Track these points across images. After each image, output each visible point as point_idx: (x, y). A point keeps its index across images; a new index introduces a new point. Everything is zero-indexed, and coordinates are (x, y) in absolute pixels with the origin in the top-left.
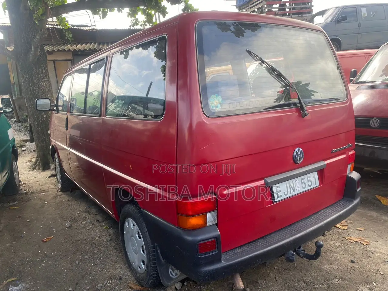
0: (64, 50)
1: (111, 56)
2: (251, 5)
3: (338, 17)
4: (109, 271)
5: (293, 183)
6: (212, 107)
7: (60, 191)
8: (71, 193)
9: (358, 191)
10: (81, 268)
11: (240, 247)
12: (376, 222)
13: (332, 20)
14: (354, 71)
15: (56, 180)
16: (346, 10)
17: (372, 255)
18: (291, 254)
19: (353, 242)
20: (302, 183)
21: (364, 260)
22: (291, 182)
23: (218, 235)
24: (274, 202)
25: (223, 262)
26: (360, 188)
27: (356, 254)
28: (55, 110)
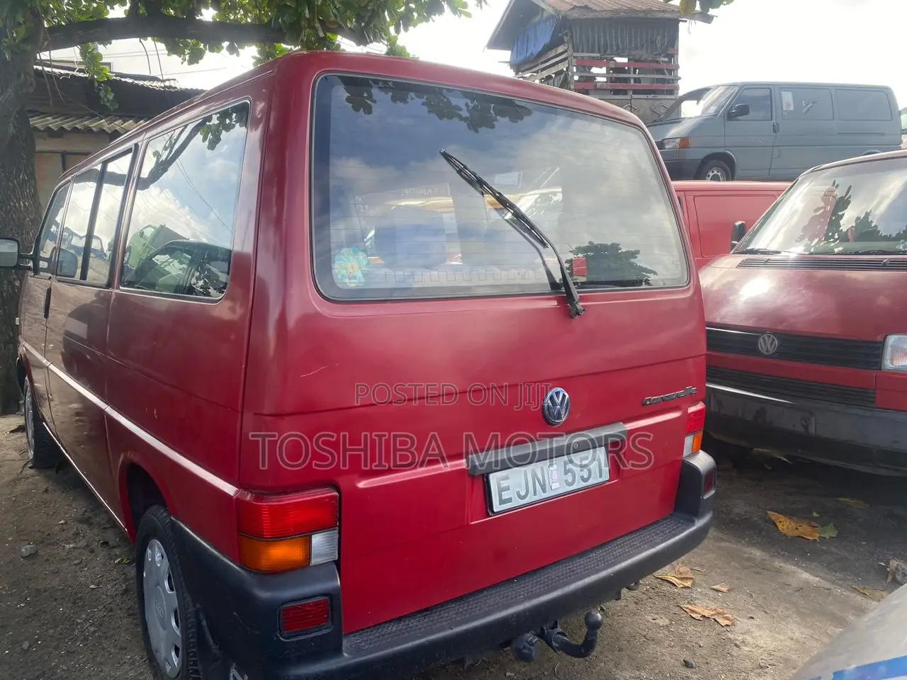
0: (89, 131)
1: (145, 142)
2: (542, 63)
3: (731, 107)
4: (101, 671)
5: (542, 470)
6: (339, 276)
7: (31, 468)
8: (57, 472)
9: (706, 497)
10: (32, 661)
11: (400, 619)
12: (758, 573)
13: (717, 111)
14: (741, 225)
15: (25, 440)
16: (746, 93)
17: (735, 651)
18: (527, 642)
19: (699, 618)
20: (566, 472)
21: (714, 662)
22: (537, 467)
23: (336, 589)
24: (491, 514)
25: (345, 655)
26: (712, 492)
27: (700, 646)
28: (29, 268)
